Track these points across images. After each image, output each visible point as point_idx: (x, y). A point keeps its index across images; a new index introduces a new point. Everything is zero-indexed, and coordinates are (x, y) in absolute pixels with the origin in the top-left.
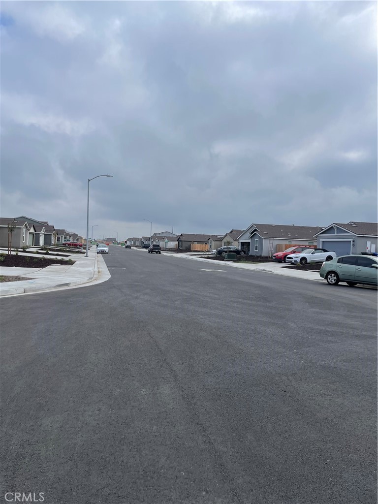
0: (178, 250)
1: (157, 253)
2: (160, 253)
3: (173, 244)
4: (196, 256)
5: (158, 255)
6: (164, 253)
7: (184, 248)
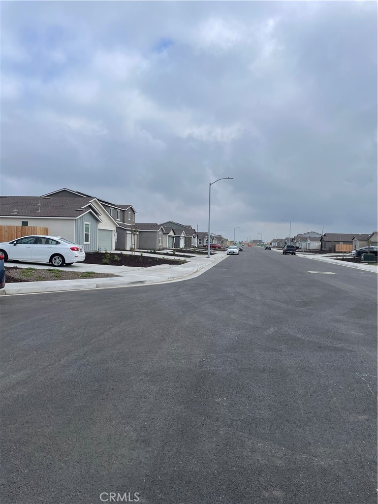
0: (321, 251)
1: (292, 254)
2: (295, 254)
3: (316, 245)
4: (330, 258)
5: (293, 256)
6: (300, 255)
7: (327, 249)
